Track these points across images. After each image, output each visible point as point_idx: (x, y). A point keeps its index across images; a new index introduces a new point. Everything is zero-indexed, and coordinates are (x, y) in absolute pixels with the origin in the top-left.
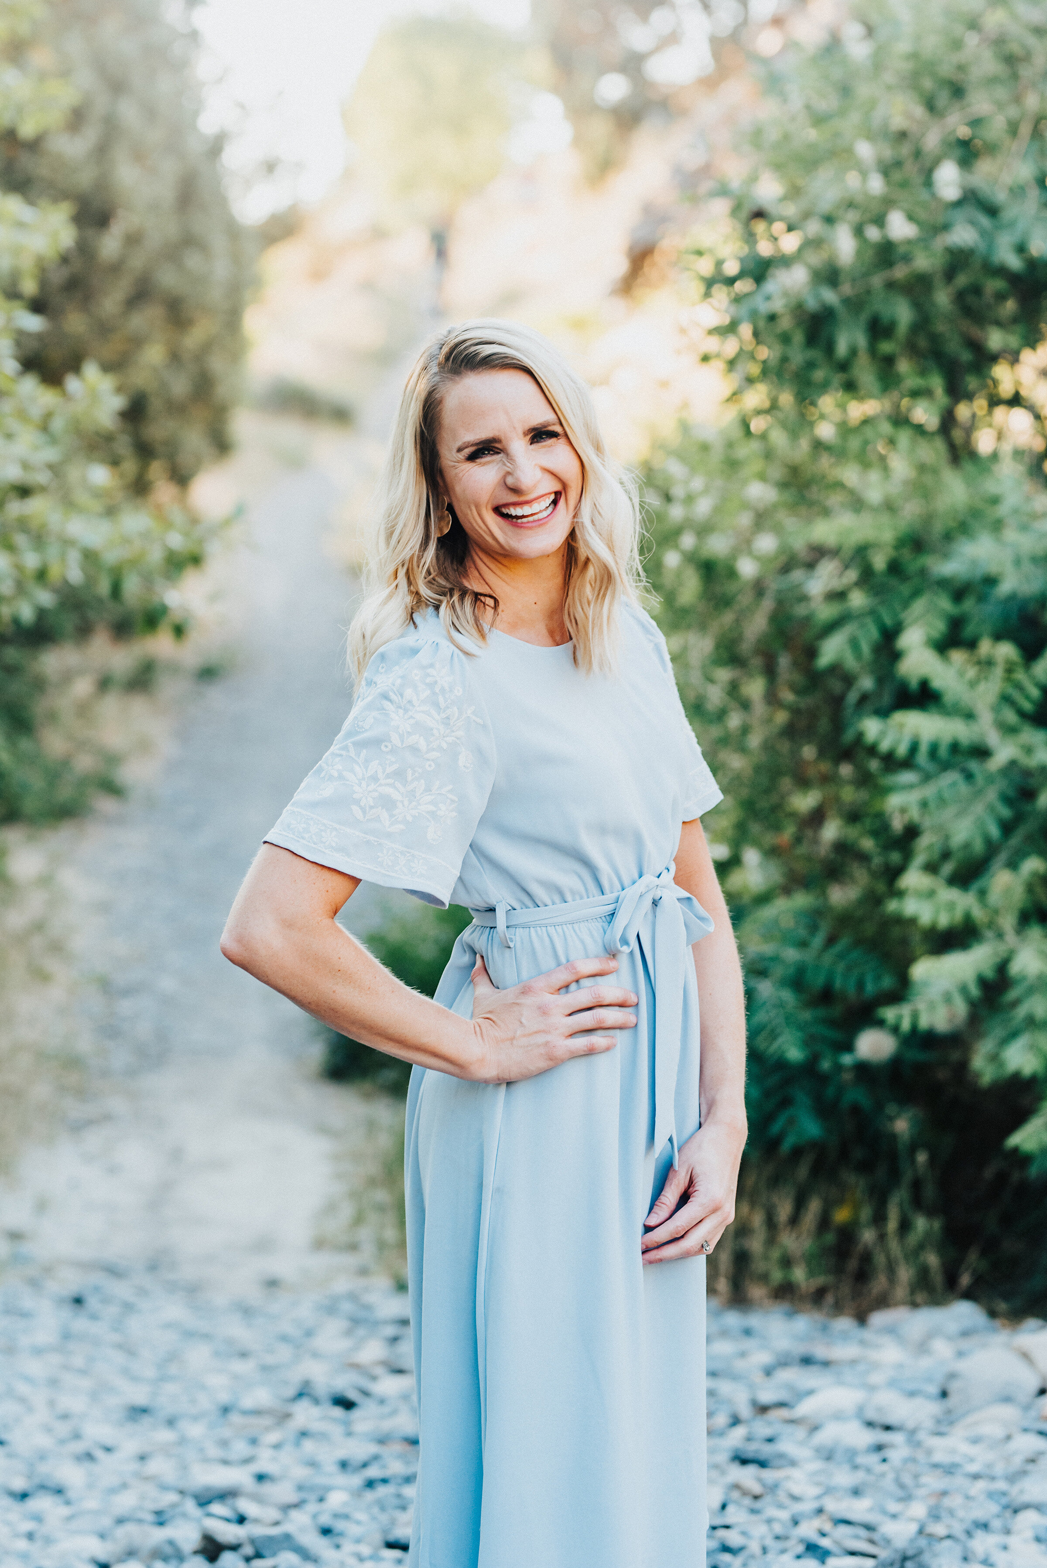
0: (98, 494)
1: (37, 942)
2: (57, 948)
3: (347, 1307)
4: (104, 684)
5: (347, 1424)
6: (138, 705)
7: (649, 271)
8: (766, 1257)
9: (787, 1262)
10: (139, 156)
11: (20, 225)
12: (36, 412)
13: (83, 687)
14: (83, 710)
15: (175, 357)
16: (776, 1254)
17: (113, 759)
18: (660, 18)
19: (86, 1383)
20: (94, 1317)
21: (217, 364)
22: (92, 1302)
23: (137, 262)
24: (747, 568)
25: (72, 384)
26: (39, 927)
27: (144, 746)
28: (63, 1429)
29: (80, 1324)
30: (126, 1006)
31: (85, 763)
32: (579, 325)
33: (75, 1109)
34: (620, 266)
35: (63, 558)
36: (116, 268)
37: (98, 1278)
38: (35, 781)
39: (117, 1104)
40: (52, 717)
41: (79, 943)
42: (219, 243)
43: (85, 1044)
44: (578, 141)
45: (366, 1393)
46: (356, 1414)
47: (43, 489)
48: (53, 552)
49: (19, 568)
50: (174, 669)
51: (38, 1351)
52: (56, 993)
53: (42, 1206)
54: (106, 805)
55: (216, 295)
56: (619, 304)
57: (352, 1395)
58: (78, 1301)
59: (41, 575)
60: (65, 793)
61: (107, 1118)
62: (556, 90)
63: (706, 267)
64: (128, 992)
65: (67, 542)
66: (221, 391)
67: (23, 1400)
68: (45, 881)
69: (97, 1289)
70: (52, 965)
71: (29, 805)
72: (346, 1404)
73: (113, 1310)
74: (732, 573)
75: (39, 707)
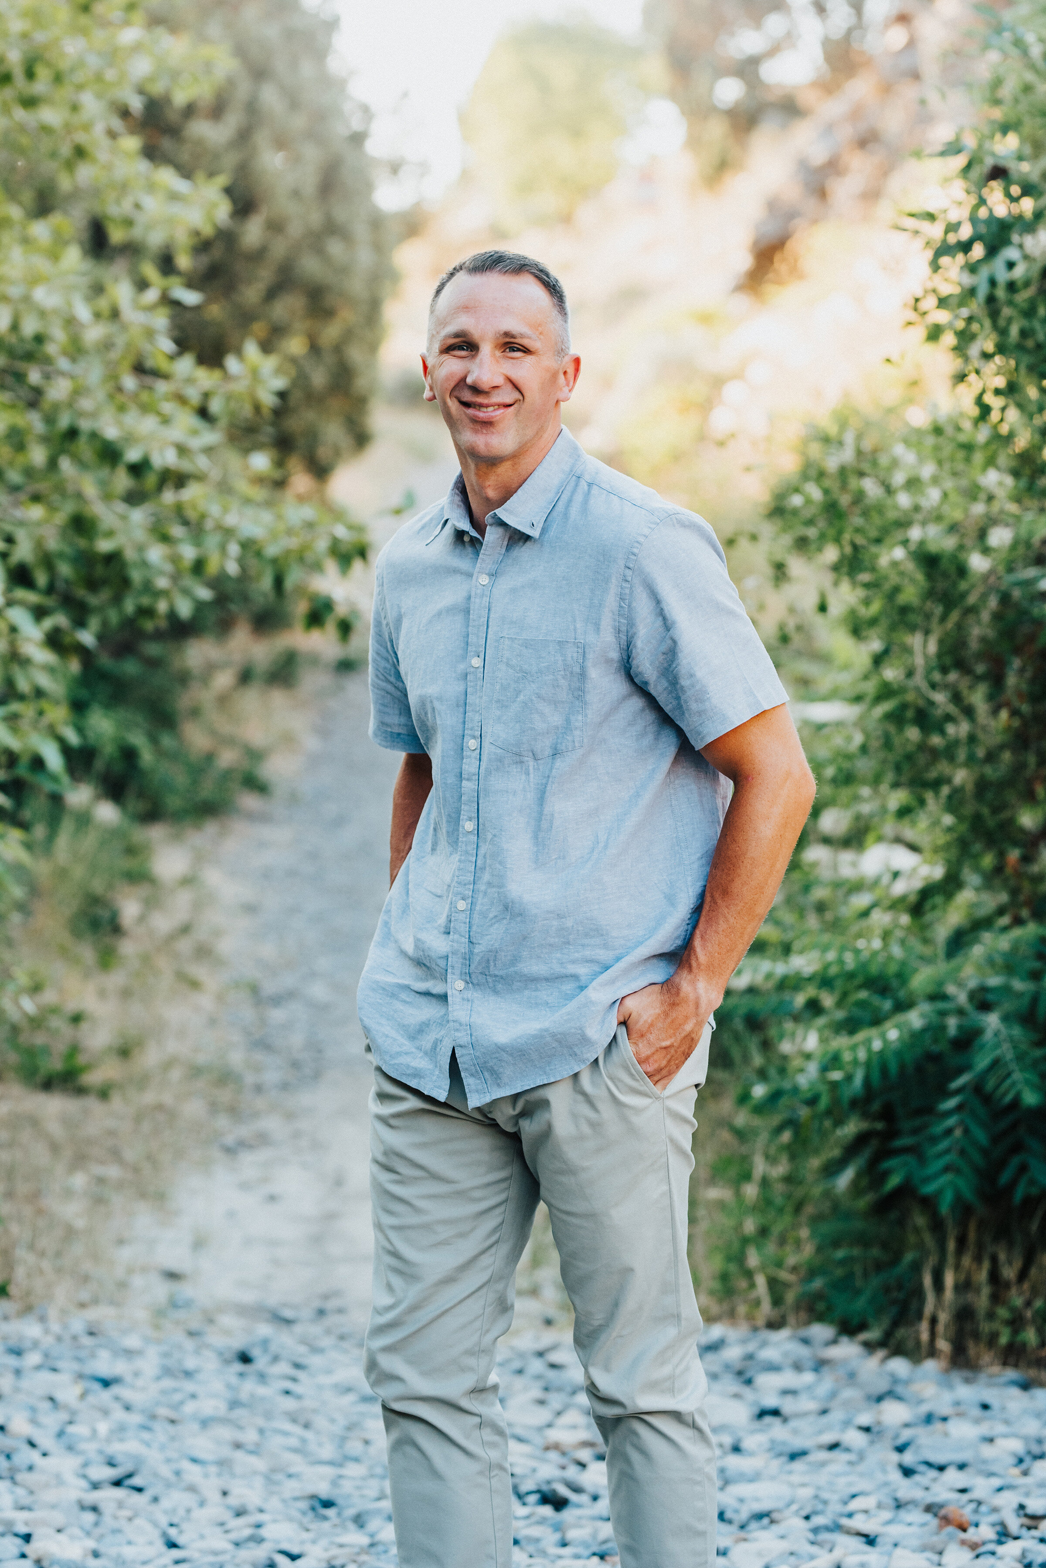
0: (259, 480)
1: (184, 945)
2: (203, 952)
3: (537, 1366)
4: (245, 677)
5: (558, 1527)
6: (278, 697)
7: (780, 265)
8: (991, 1316)
9: (1016, 1323)
10: (281, 143)
11: (174, 197)
12: (194, 395)
13: (224, 680)
14: (223, 700)
15: (314, 348)
16: (1003, 1313)
17: (255, 755)
18: (775, 23)
19: (259, 1464)
20: (262, 1377)
21: (355, 354)
22: (261, 1362)
23: (279, 249)
24: (978, 563)
25: (232, 363)
26: (185, 929)
27: (288, 740)
28: (241, 1528)
29: (249, 1387)
30: (277, 1015)
31: (227, 758)
32: (706, 319)
33: (233, 1133)
34: (744, 261)
35: (223, 549)
36: (258, 255)
37: (264, 1330)
38: (180, 778)
39: (272, 1124)
40: (195, 712)
41: (225, 946)
42: (361, 231)
43: (236, 1058)
44: (694, 142)
45: (577, 1490)
46: (567, 1515)
47: (200, 478)
48: (212, 541)
49: (175, 559)
50: (314, 660)
51: (205, 1423)
52: (206, 1001)
53: (199, 1244)
54: (249, 801)
55: (357, 286)
56: (743, 301)
57: (563, 1491)
58: (245, 1358)
59: (198, 567)
60: (207, 790)
61: (263, 1140)
62: (673, 95)
63: (936, 231)
64: (277, 1000)
65: (228, 532)
66: (361, 383)
67: (192, 1489)
68: (188, 881)
69: (265, 1343)
70: (199, 971)
71: (173, 802)
72: (559, 1503)
73: (282, 1368)
74: (962, 571)
75: (184, 701)
